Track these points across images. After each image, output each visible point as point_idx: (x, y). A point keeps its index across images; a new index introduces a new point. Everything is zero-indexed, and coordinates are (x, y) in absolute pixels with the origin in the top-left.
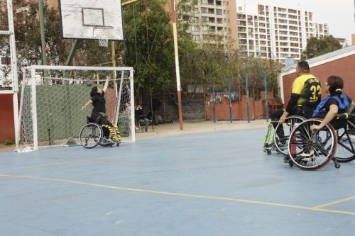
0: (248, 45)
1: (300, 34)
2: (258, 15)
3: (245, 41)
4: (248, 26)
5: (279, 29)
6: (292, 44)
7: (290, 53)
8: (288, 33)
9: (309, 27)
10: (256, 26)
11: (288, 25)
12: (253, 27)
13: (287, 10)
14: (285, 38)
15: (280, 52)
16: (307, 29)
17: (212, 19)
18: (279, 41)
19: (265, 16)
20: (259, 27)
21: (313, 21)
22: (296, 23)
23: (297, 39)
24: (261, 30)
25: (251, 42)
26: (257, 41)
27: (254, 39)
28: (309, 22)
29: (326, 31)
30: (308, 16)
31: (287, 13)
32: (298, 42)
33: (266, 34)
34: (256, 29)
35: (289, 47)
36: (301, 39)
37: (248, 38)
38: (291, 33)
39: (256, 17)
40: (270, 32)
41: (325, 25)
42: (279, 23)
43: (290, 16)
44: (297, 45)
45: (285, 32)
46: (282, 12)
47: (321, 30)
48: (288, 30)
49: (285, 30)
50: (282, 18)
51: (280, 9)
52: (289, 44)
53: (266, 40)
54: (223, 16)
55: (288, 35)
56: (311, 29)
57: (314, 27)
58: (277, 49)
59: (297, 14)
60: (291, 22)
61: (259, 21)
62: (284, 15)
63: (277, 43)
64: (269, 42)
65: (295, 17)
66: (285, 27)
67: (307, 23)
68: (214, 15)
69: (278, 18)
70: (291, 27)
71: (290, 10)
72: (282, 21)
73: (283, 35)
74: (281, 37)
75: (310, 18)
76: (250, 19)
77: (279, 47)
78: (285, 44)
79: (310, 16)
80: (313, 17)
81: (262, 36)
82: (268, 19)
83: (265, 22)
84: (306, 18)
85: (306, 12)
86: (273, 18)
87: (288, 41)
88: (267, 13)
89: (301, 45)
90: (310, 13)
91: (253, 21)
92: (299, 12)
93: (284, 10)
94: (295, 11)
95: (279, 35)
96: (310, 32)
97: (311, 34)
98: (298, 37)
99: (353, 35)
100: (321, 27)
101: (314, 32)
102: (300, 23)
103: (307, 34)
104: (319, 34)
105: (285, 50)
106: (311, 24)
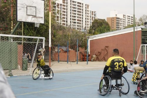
0: (56, 18)
1: (83, 15)
2: (63, 4)
4: (57, 9)
5: (72, 12)
6: (78, 20)
7: (77, 24)
8: (77, 14)
9: (87, 12)
10: (61, 9)
11: (77, 10)
12: (59, 9)
13: (77, 3)
14: (75, 17)
15: (72, 24)
16: (86, 13)
18: (72, 18)
19: (65, 4)
20: (62, 10)
21: (89, 9)
22: (81, 9)
25: (58, 17)
26: (61, 17)
27: (59, 16)
28: (87, 9)
29: (95, 15)
30: (87, 7)
31: (77, 4)
32: (81, 19)
33: (65, 14)
34: (61, 11)
35: (76, 21)
36: (82, 18)
38: (78, 14)
39: (61, 5)
40: (68, 13)
41: (95, 12)
42: (72, 9)
43: (78, 6)
44: (80, 21)
45: (75, 14)
46: (74, 3)
47: (93, 14)
48: (77, 13)
50: (74, 6)
51: (73, 2)
52: (77, 20)
53: (65, 17)
55: (77, 15)
56: (88, 13)
57: (89, 12)
58: (71, 22)
59: (81, 5)
60: (78, 9)
61: (62, 7)
62: (75, 5)
63: (71, 19)
64: (67, 18)
65: (80, 6)
66: (75, 11)
67: (86, 10)
69: (72, 6)
70: (78, 11)
71: (78, 3)
72: (74, 8)
74: (73, 16)
75: (88, 8)
76: (58, 5)
77: (72, 21)
78: (75, 20)
79: (88, 7)
80: (89, 7)
81: (63, 15)
82: (67, 6)
83: (65, 7)
84: (86, 7)
85: (86, 5)
86: (70, 6)
87: (76, 18)
88: (67, 3)
89: (82, 21)
90: (88, 5)
91: (59, 6)
92: (83, 4)
93: (75, 2)
94: (81, 4)
95: (72, 15)
96: (87, 15)
97: (88, 16)
98: (81, 16)
99: (107, 18)
100: (92, 13)
101: (89, 15)
102: (83, 10)
103: (86, 16)
104: (92, 16)
105: (75, 23)
106: (88, 11)
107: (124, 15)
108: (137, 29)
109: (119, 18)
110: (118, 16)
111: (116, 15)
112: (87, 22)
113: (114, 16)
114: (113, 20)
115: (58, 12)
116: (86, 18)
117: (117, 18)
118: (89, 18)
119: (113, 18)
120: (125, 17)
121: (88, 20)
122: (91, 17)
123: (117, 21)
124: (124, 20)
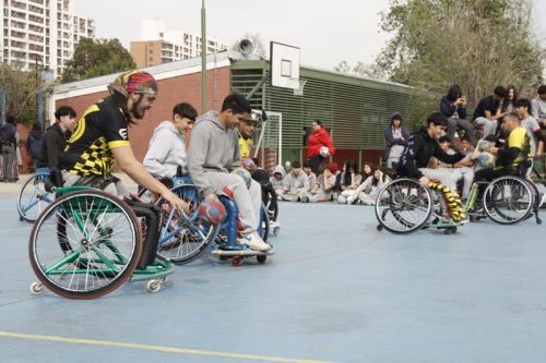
1: (48, 30)
5: (10, 18)
6: (32, 47)
7: (27, 60)
8: (27, 27)
9: (63, 21)
14: (21, 35)
15: (11, 58)
16: (59, 24)
18: (10, 38)
21: (71, 11)
23: (41, 39)
28: (63, 12)
29: (90, 31)
30: (62, 3)
32: (44, 44)
35: (27, 50)
36: (48, 40)
38: (31, 27)
41: (89, 22)
42: (11, 8)
44: (40, 48)
45: (22, 25)
47: (82, 29)
48: (27, 21)
49: (21, 20)
52: (27, 46)
55: (27, 30)
56: (65, 24)
57: (71, 22)
58: (6, 51)
60: (33, 8)
63: (6, 41)
66: (22, 15)
67: (59, 14)
70: (31, 17)
72: (18, 5)
73: (18, 29)
74: (13, 32)
75: (66, 7)
77: (10, 48)
78: (20, 44)
79: (67, 3)
80: (70, 5)
84: (59, 5)
87: (26, 40)
89: (47, 49)
95: (10, 28)
96: (63, 30)
97: (65, 34)
98: (44, 35)
99: (133, 44)
100: (82, 24)
101: (71, 31)
102: (48, 13)
103: (59, 32)
104: (79, 34)
105: (19, 55)
106: (66, 16)
107: (186, 37)
108: (215, 61)
109: (170, 46)
110: (167, 39)
111: (162, 35)
112: (62, 52)
113: (155, 38)
114: (151, 52)
116: (59, 42)
117: (164, 45)
119: (151, 43)
120: (188, 40)
121: (66, 49)
122: (75, 36)
123: (164, 52)
124: (186, 50)
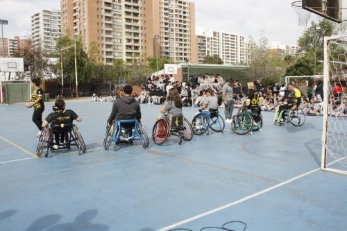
0: (206, 53)
1: (237, 48)
2: (213, 37)
3: (205, 51)
4: (207, 43)
5: (224, 45)
7: (230, 58)
9: (242, 45)
10: (212, 43)
11: (230, 43)
12: (210, 43)
14: (228, 50)
15: (225, 58)
17: (181, 40)
18: (225, 52)
19: (217, 38)
21: (245, 42)
22: (235, 42)
23: (235, 51)
24: (215, 45)
27: (210, 50)
28: (242, 42)
31: (230, 36)
32: (235, 53)
33: (217, 47)
34: (212, 45)
35: (230, 55)
36: (237, 51)
37: (207, 49)
39: (211, 38)
40: (220, 46)
42: (225, 42)
43: (231, 38)
45: (228, 47)
48: (230, 46)
51: (226, 34)
53: (217, 51)
54: (187, 38)
55: (230, 49)
57: (245, 45)
58: (223, 56)
59: (235, 38)
60: (232, 41)
61: (213, 41)
62: (228, 38)
63: (223, 52)
66: (228, 44)
68: (182, 38)
69: (224, 39)
72: (227, 41)
75: (243, 40)
76: (208, 39)
77: (225, 55)
78: (228, 53)
79: (243, 38)
81: (215, 49)
83: (217, 41)
84: (241, 40)
85: (241, 37)
86: (222, 39)
87: (230, 52)
88: (218, 36)
89: (237, 54)
92: (237, 36)
93: (228, 35)
94: (234, 36)
95: (225, 48)
97: (243, 49)
100: (249, 45)
101: (245, 48)
102: (237, 42)
103: (241, 48)
104: (248, 48)
105: (228, 56)
109: (281, 50)
110: (280, 48)
111: (278, 46)
113: (276, 48)
115: (208, 47)
116: (241, 51)
117: (279, 50)
118: (245, 51)
119: (274, 50)
120: (288, 48)
121: (243, 54)
123: (279, 52)
124: (287, 51)
